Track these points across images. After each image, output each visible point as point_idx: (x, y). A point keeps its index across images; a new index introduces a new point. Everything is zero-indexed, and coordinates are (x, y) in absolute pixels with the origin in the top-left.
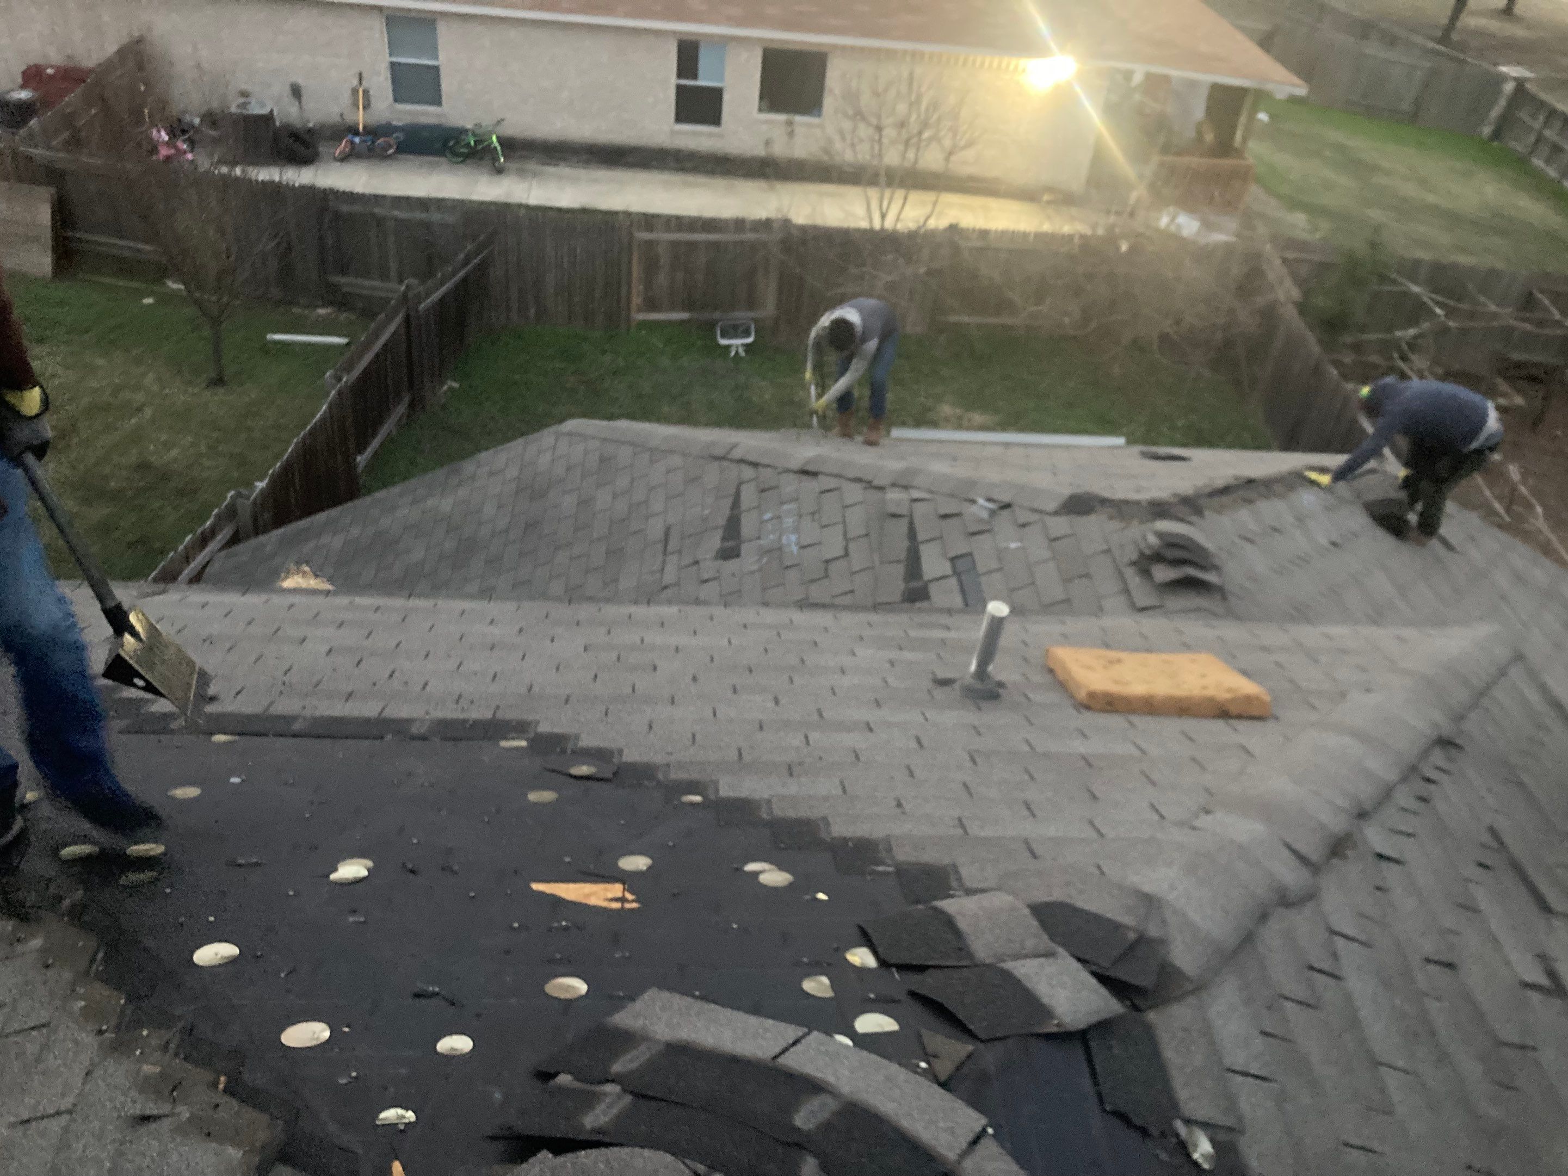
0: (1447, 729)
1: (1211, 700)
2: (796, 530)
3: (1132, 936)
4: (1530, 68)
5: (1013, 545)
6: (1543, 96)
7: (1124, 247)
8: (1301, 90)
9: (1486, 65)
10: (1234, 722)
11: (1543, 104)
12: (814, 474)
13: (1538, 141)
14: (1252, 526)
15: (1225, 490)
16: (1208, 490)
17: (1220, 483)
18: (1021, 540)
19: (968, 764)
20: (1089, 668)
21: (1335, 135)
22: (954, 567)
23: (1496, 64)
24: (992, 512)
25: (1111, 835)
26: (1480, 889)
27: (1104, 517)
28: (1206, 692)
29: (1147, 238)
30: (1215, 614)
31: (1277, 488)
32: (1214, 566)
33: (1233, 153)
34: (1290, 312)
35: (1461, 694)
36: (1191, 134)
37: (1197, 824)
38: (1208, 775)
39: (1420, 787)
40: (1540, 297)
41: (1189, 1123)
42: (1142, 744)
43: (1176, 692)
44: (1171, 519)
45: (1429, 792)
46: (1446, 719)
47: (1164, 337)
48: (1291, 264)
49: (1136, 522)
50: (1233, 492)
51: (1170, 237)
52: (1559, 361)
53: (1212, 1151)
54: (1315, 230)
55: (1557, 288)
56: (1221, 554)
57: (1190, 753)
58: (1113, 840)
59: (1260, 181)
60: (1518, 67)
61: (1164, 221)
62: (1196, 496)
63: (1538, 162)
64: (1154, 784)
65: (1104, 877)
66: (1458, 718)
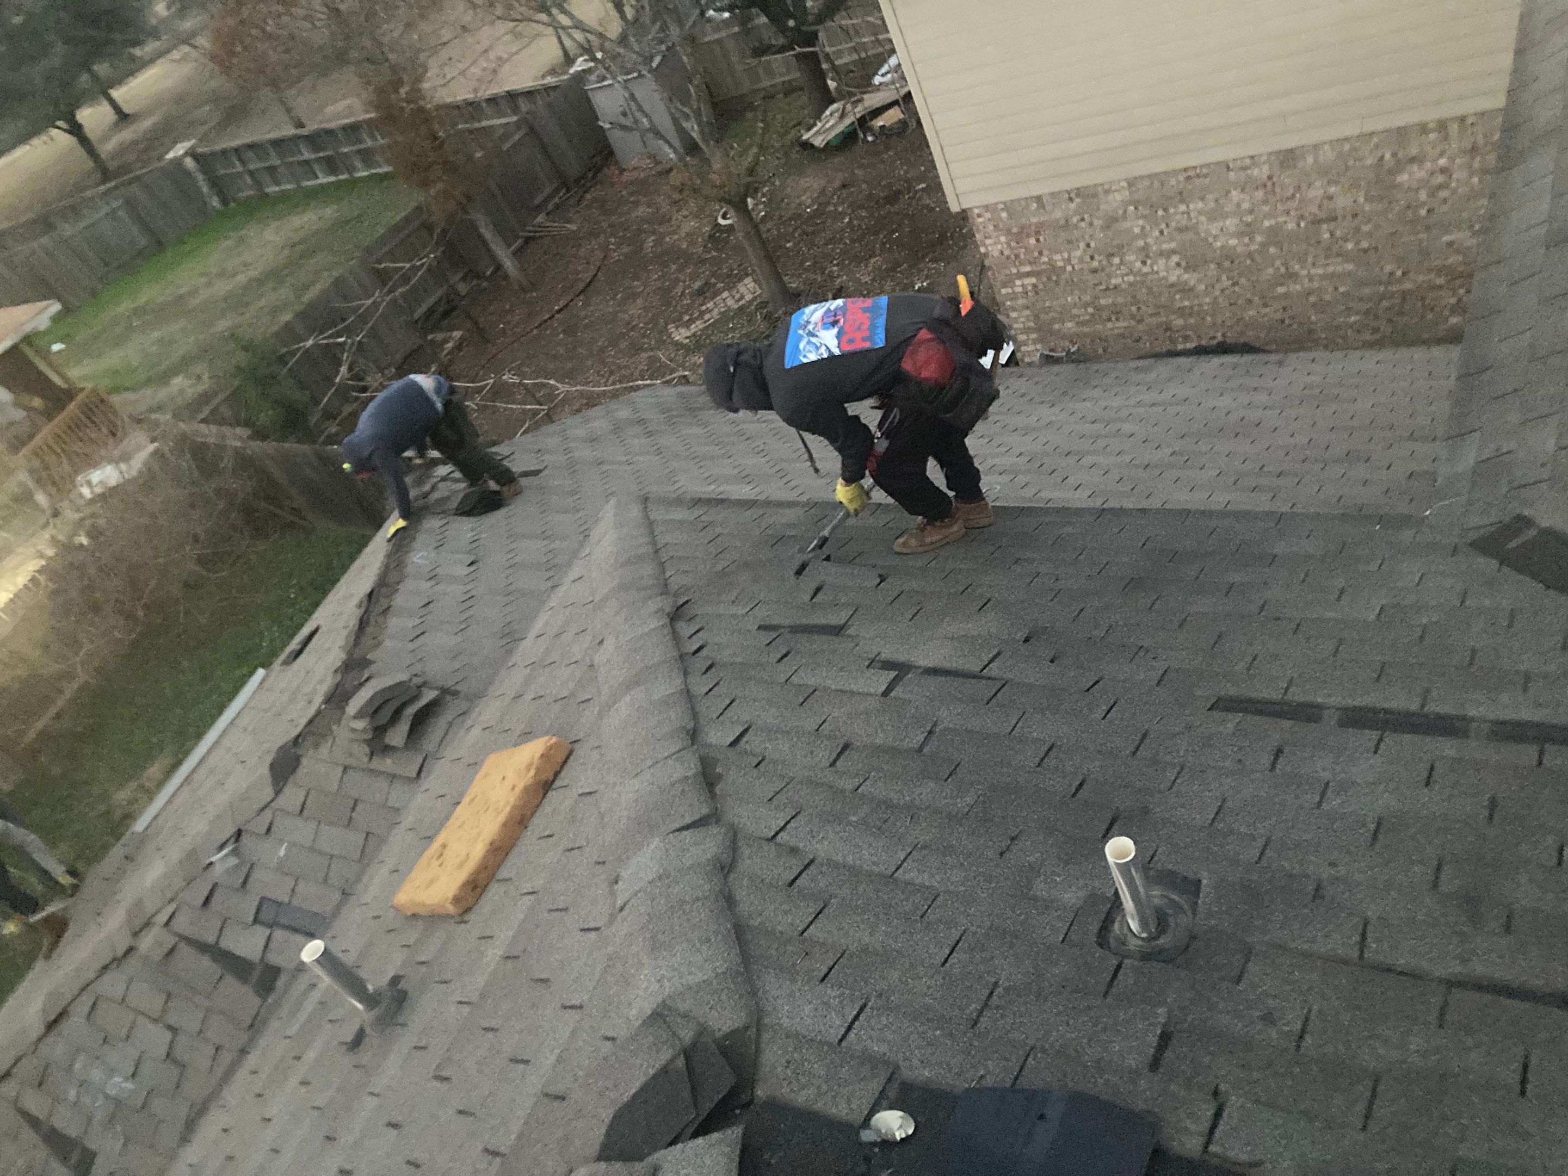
0: (666, 604)
1: (526, 790)
2: (112, 1072)
3: (681, 1062)
4: (187, 138)
5: (282, 852)
6: (219, 146)
7: (84, 540)
8: (55, 307)
9: (155, 165)
10: (558, 783)
11: (224, 152)
12: (63, 1014)
13: (254, 179)
14: (411, 623)
15: (363, 624)
16: (352, 640)
17: (353, 622)
18: (281, 842)
19: (444, 1086)
20: (432, 882)
21: (125, 307)
22: (263, 923)
23: (160, 158)
24: (235, 852)
25: (586, 997)
26: (801, 673)
27: (311, 752)
28: (518, 790)
29: (93, 515)
30: (464, 713)
31: (393, 577)
32: (419, 687)
33: (70, 394)
34: (257, 446)
35: (648, 570)
36: (19, 414)
37: (619, 903)
38: (587, 850)
39: (699, 663)
40: (383, 266)
41: (866, 1123)
42: (527, 887)
43: (502, 818)
44: (354, 694)
45: (707, 658)
46: (659, 598)
47: (200, 561)
48: (214, 418)
49: (334, 727)
50: (368, 619)
51: (106, 496)
52: (445, 288)
53: (900, 1113)
54: (199, 378)
55: (386, 249)
56: (414, 670)
57: (561, 848)
58: (590, 1000)
59: (116, 390)
60: (179, 146)
61: (86, 492)
62: (350, 654)
63: (272, 189)
64: (566, 909)
65: (618, 1042)
66: (664, 588)
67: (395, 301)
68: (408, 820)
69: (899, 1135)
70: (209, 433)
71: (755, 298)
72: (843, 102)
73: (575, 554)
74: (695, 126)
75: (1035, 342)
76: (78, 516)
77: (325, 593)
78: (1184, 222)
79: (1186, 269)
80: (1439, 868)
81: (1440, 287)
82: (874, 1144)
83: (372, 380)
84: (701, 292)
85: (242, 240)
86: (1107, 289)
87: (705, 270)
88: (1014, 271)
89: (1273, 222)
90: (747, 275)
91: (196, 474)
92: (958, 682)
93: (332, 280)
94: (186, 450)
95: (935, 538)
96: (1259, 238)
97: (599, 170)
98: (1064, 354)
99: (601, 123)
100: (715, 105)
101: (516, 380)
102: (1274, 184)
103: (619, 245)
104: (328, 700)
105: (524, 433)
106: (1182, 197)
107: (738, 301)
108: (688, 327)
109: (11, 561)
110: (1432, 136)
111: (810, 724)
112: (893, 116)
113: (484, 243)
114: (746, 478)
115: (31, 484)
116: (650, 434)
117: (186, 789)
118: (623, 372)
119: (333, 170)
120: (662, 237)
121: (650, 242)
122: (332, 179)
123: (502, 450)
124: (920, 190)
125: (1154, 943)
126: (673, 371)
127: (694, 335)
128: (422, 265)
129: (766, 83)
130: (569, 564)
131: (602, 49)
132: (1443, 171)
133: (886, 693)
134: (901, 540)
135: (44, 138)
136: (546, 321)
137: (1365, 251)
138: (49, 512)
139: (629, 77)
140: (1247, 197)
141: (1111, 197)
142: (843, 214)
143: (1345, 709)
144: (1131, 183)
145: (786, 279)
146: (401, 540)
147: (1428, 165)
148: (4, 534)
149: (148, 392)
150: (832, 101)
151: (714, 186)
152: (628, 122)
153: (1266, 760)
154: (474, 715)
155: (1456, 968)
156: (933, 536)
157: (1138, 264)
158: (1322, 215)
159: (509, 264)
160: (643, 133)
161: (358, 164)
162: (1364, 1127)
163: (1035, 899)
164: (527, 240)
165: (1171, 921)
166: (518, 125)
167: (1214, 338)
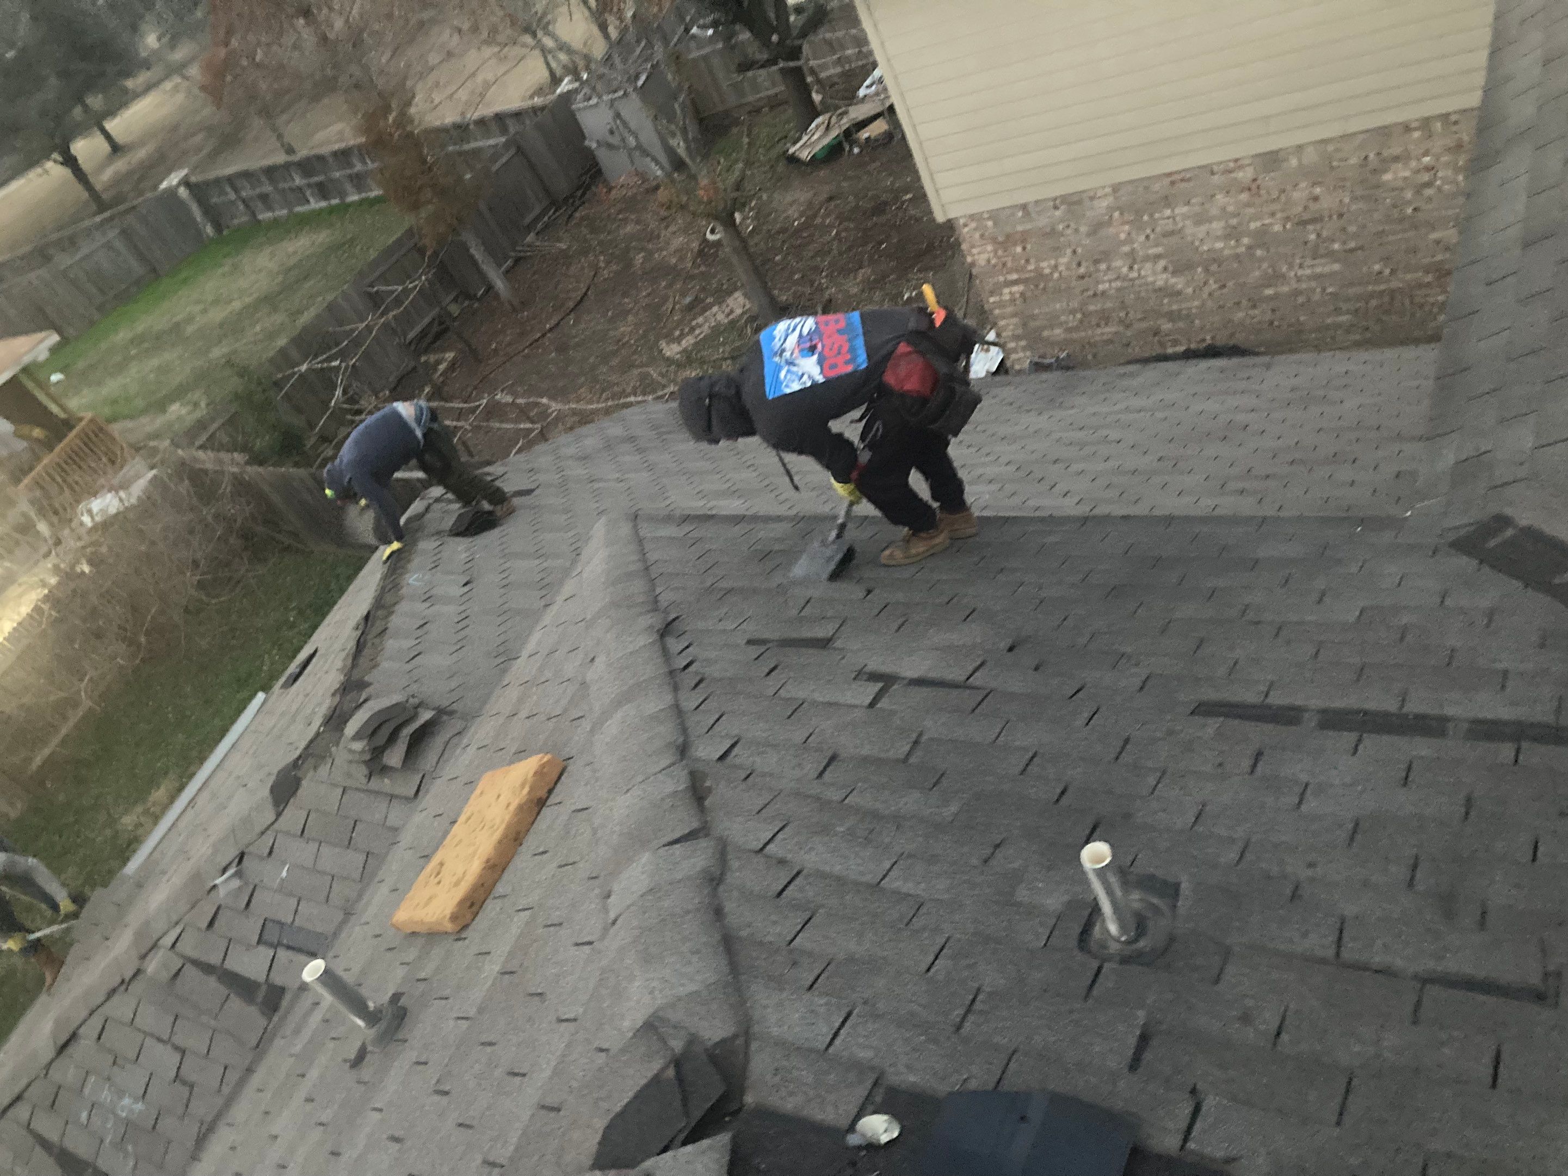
0: (656, 621)
1: (521, 808)
2: (121, 1093)
3: (671, 1072)
4: (179, 167)
5: (284, 873)
6: (211, 175)
7: (86, 569)
8: (53, 338)
9: (149, 195)
10: (552, 800)
11: (217, 181)
12: (74, 1036)
13: (247, 206)
14: (406, 644)
15: (360, 646)
16: (350, 661)
17: (351, 645)
18: (283, 863)
19: (444, 1100)
20: (430, 900)
21: (122, 335)
22: (267, 944)
23: (155, 187)
24: (238, 874)
25: (581, 1010)
26: (788, 687)
27: (311, 773)
28: (513, 807)
29: (92, 544)
30: (459, 733)
31: (388, 599)
32: (416, 707)
33: (68, 425)
34: (253, 471)
35: (638, 587)
36: (21, 445)
37: (612, 916)
38: (581, 865)
39: (689, 679)
40: (375, 289)
41: (852, 1128)
42: (523, 903)
43: (498, 835)
44: (351, 716)
45: (696, 673)
46: (649, 616)
47: (201, 585)
48: (210, 444)
49: (333, 749)
50: (365, 641)
51: (106, 525)
52: (437, 309)
53: (885, 1117)
54: (196, 405)
55: (377, 273)
56: (410, 691)
57: (555, 864)
58: (585, 1012)
59: (113, 419)
60: (172, 176)
61: (86, 520)
62: (348, 675)
63: (265, 216)
64: (561, 924)
65: (611, 1053)
66: (654, 604)
67: (385, 326)
68: (406, 838)
69: (884, 1139)
70: (206, 459)
71: (744, 313)
72: (827, 116)
73: (566, 572)
74: (681, 143)
75: (1024, 349)
76: (79, 544)
77: (324, 616)
78: (1170, 227)
79: (1174, 273)
80: (1415, 867)
81: (1428, 285)
82: (859, 1148)
83: (367, 402)
84: (690, 307)
85: (235, 267)
86: (1095, 295)
87: (696, 286)
88: (1001, 279)
89: (1258, 224)
90: (736, 289)
91: (195, 501)
92: (941, 692)
93: (325, 305)
94: (185, 478)
95: (921, 549)
96: (1246, 241)
97: (588, 188)
98: (1053, 360)
99: (587, 143)
100: (701, 121)
101: (509, 399)
102: (1258, 187)
103: (608, 263)
104: (328, 721)
105: (516, 453)
106: (1167, 201)
107: (728, 315)
108: (679, 343)
109: (13, 591)
110: (1416, 134)
111: (799, 737)
112: (878, 128)
113: (475, 263)
114: (733, 493)
115: (32, 514)
116: (640, 451)
117: (190, 813)
118: (616, 389)
119: (324, 195)
120: (650, 253)
121: (639, 258)
122: (323, 204)
123: (495, 469)
124: (906, 200)
125: (1135, 946)
126: (664, 387)
127: (685, 350)
128: (415, 287)
129: (751, 98)
130: (561, 583)
131: (587, 68)
132: (1429, 169)
133: (872, 705)
134: (887, 552)
135: (39, 170)
136: (537, 340)
137: (1352, 251)
138: (50, 542)
139: (616, 95)
140: (1232, 200)
141: (1096, 202)
142: (831, 226)
143: (1324, 711)
144: (1116, 188)
145: (776, 292)
146: (397, 562)
147: (1413, 164)
148: (7, 564)
149: (144, 420)
150: (817, 115)
151: (700, 202)
152: (615, 140)
153: (1246, 763)
154: (470, 734)
155: (1428, 965)
156: (919, 548)
157: (1125, 270)
158: (1306, 216)
159: (500, 285)
160: (630, 152)
161: (349, 187)
162: (1338, 1124)
163: (1020, 904)
164: (517, 261)
165: (1150, 924)
166: (507, 145)
167: (1204, 340)
